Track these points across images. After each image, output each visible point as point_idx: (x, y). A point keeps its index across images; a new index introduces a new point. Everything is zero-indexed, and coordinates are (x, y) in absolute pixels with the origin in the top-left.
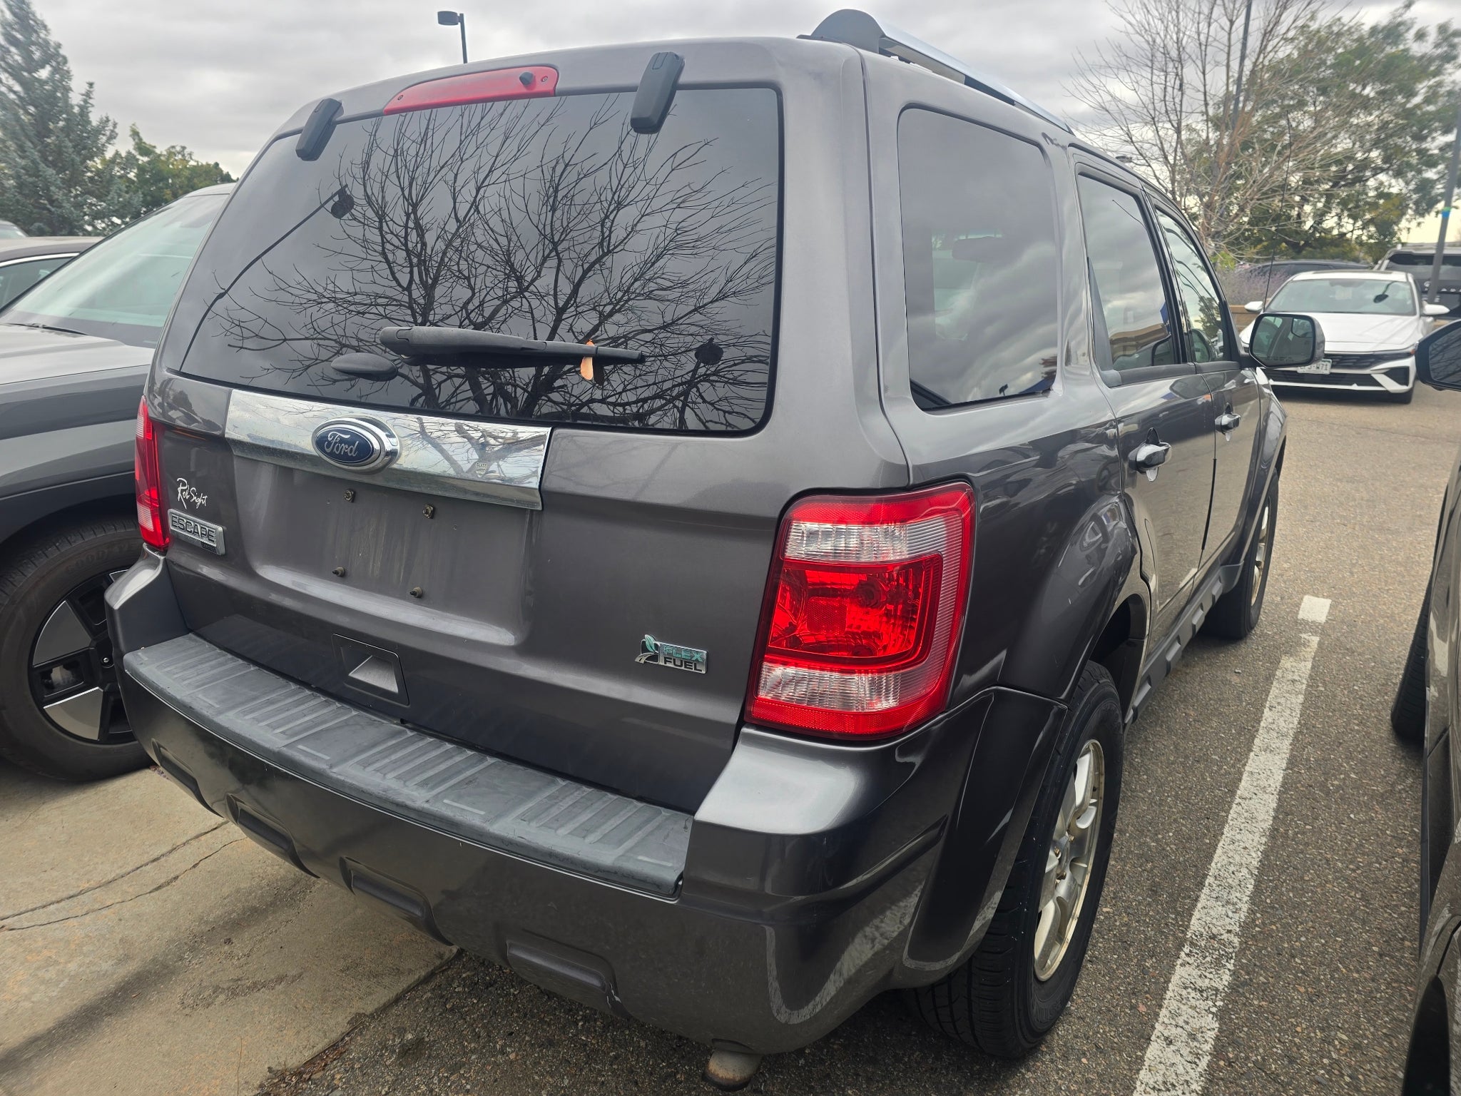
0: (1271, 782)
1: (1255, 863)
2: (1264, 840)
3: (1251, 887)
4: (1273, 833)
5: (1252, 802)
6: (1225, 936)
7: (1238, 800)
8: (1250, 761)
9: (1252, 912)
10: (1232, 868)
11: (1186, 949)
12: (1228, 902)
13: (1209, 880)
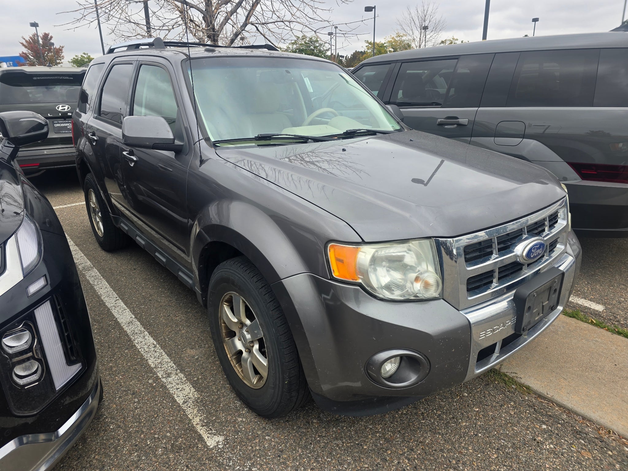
0: (116, 311)
1: (95, 287)
2: (99, 293)
3: (91, 282)
4: (99, 297)
5: (114, 300)
6: (87, 272)
7: (118, 298)
8: (130, 313)
9: (86, 278)
10: (99, 283)
11: (92, 266)
12: (92, 277)
13: (102, 277)
